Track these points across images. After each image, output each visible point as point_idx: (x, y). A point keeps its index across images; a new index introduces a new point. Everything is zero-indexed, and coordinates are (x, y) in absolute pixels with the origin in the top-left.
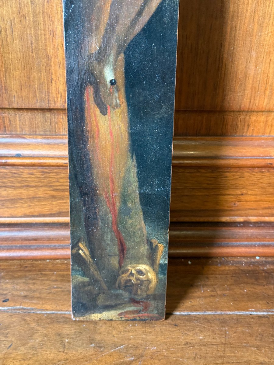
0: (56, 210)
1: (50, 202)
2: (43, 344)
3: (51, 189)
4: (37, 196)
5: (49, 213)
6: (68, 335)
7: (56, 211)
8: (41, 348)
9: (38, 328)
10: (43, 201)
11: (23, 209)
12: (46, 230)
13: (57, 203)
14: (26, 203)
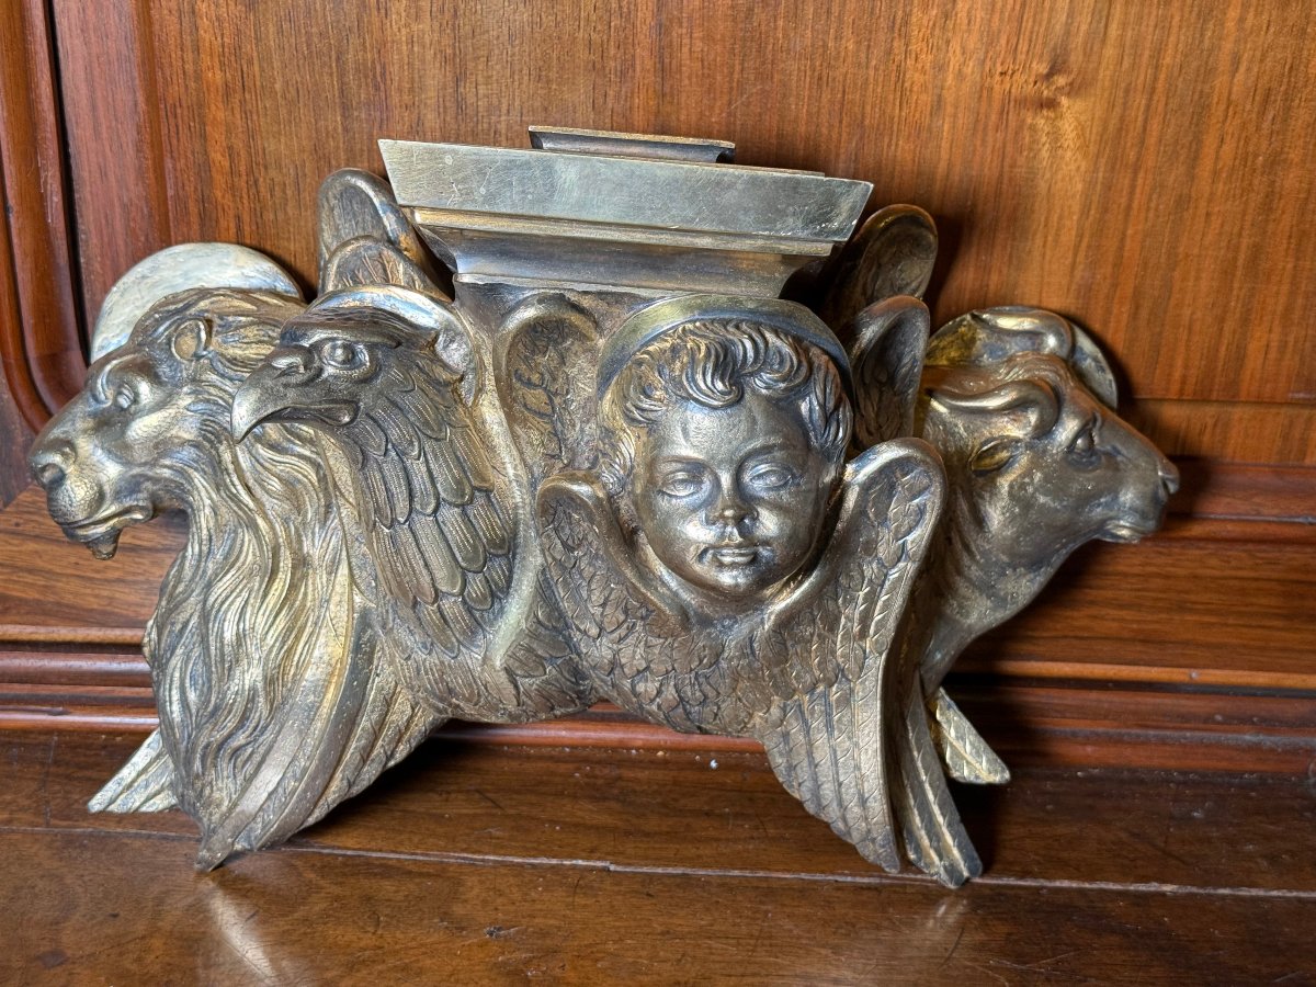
2: (328, 916)
6: (389, 900)
8: (325, 924)
9: (322, 882)
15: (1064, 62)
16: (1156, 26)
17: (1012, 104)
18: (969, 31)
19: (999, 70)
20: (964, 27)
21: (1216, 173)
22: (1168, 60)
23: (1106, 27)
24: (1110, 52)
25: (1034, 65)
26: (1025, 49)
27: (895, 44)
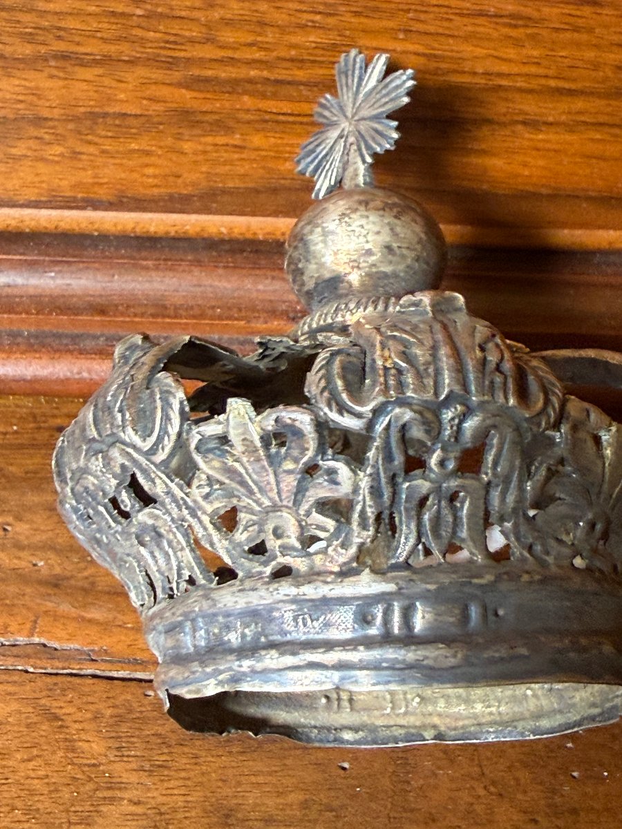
0: (193, 178)
1: (169, 141)
3: (177, 75)
4: (111, 110)
5: (163, 190)
7: (193, 184)
10: (134, 137)
11: (42, 168)
12: (147, 268)
13: (200, 148)
14: (59, 139)
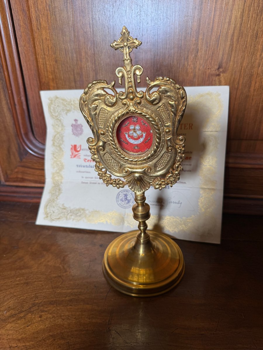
15: (222, 66)
16: (242, 57)
17: (210, 75)
18: (201, 60)
19: (208, 68)
20: (200, 59)
21: (254, 90)
22: (244, 65)
23: (231, 58)
24: (231, 63)
25: (215, 67)
26: (213, 63)
27: (185, 63)
